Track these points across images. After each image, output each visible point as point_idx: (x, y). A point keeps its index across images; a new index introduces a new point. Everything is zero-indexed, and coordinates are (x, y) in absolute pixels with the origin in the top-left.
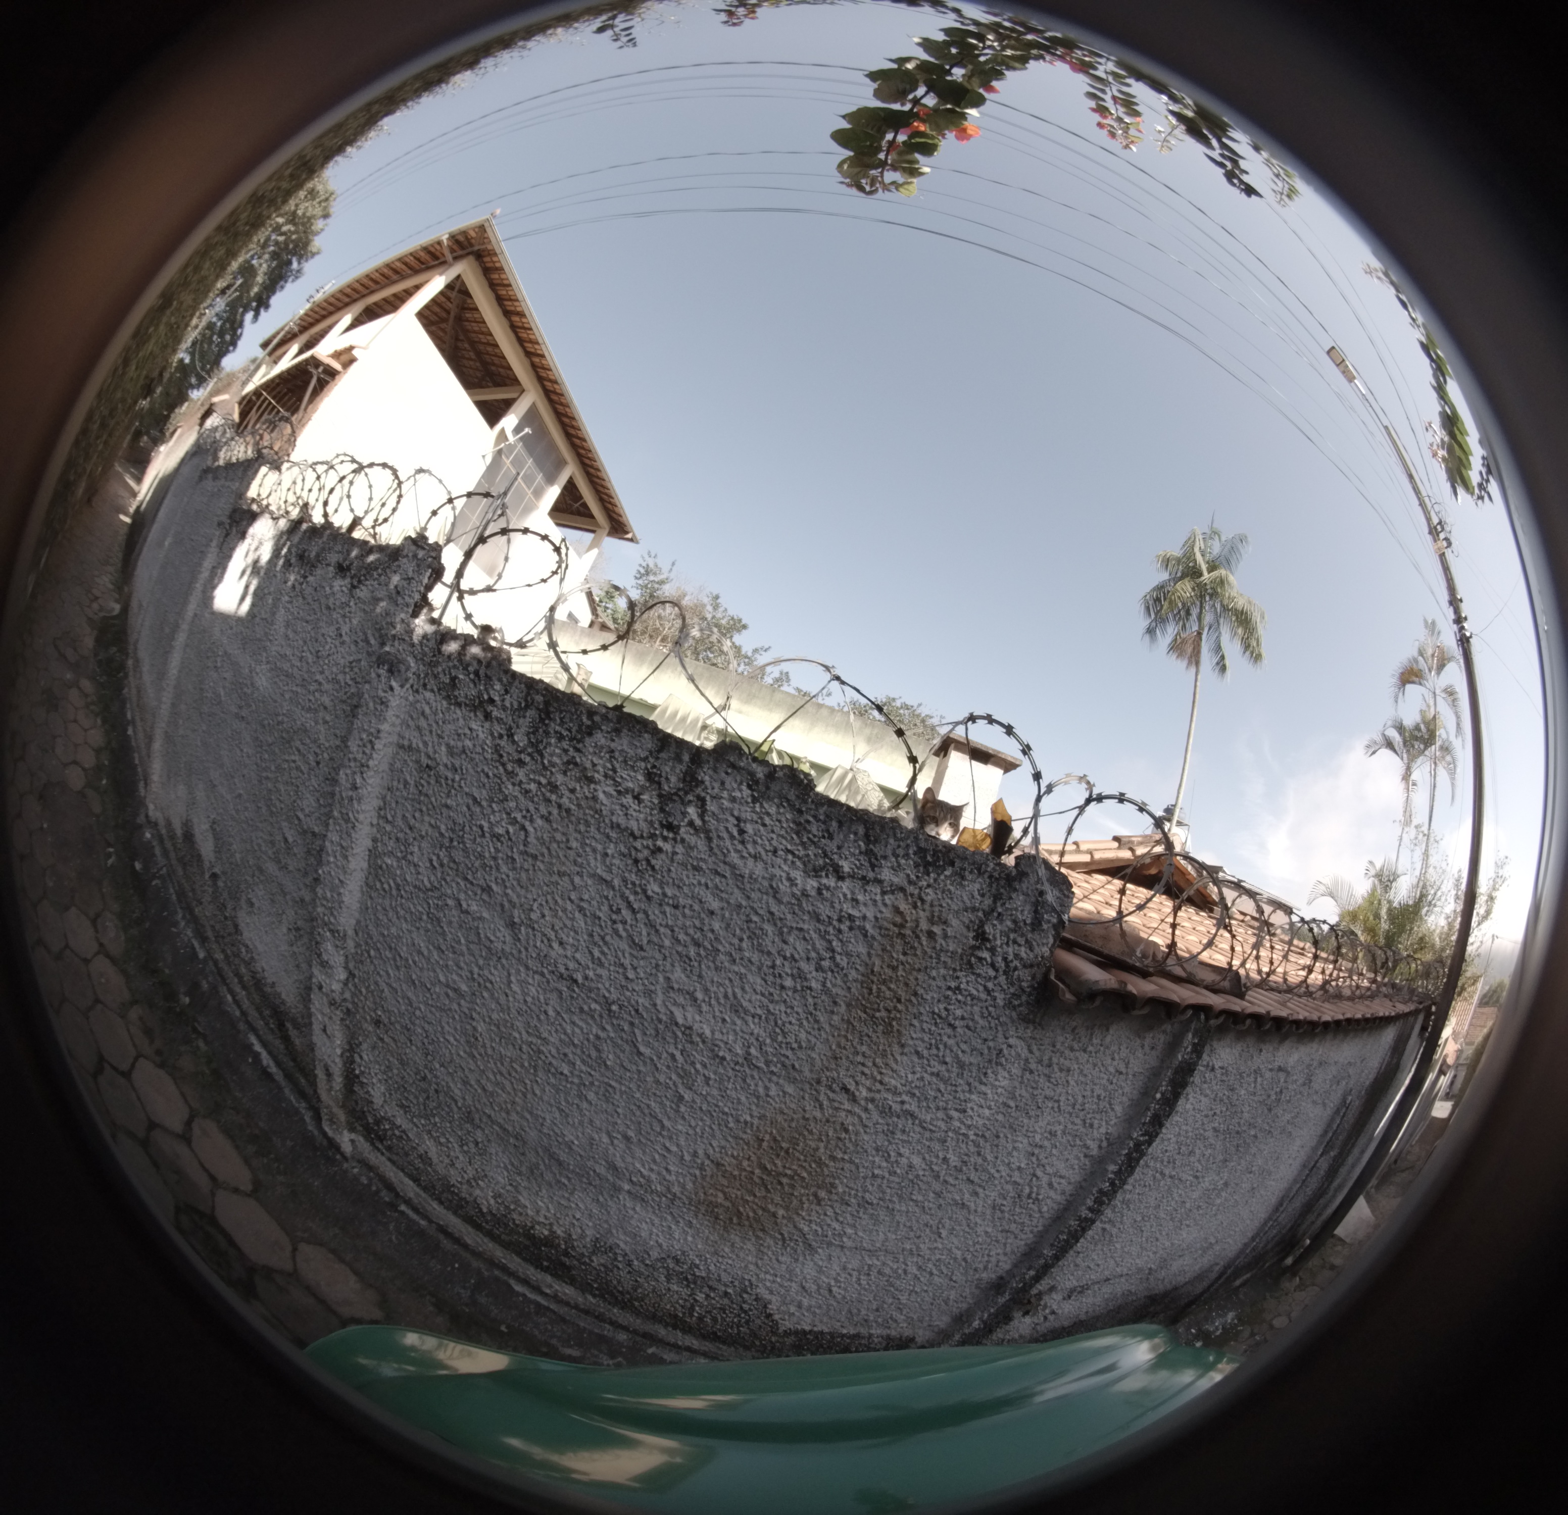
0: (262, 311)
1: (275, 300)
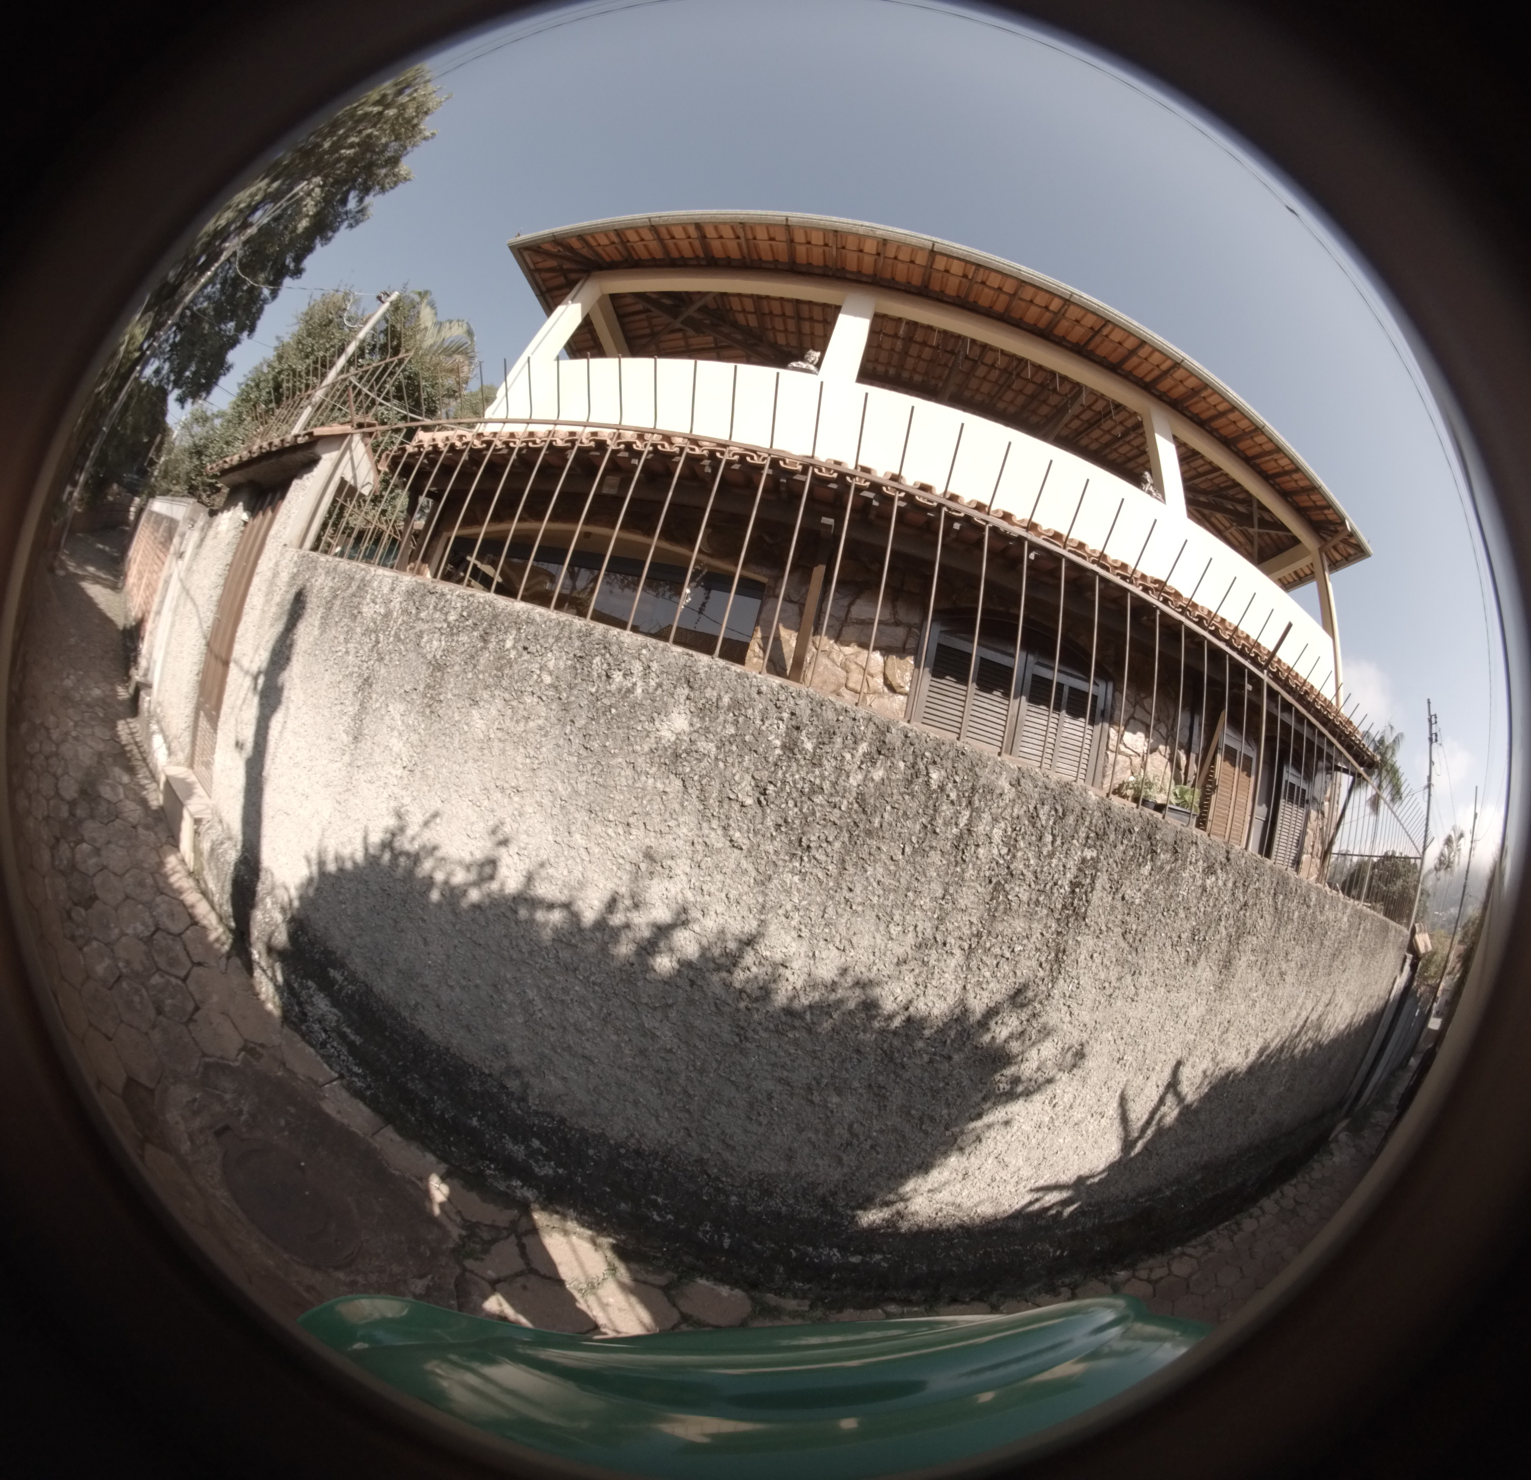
0: (288, 281)
1: (309, 262)
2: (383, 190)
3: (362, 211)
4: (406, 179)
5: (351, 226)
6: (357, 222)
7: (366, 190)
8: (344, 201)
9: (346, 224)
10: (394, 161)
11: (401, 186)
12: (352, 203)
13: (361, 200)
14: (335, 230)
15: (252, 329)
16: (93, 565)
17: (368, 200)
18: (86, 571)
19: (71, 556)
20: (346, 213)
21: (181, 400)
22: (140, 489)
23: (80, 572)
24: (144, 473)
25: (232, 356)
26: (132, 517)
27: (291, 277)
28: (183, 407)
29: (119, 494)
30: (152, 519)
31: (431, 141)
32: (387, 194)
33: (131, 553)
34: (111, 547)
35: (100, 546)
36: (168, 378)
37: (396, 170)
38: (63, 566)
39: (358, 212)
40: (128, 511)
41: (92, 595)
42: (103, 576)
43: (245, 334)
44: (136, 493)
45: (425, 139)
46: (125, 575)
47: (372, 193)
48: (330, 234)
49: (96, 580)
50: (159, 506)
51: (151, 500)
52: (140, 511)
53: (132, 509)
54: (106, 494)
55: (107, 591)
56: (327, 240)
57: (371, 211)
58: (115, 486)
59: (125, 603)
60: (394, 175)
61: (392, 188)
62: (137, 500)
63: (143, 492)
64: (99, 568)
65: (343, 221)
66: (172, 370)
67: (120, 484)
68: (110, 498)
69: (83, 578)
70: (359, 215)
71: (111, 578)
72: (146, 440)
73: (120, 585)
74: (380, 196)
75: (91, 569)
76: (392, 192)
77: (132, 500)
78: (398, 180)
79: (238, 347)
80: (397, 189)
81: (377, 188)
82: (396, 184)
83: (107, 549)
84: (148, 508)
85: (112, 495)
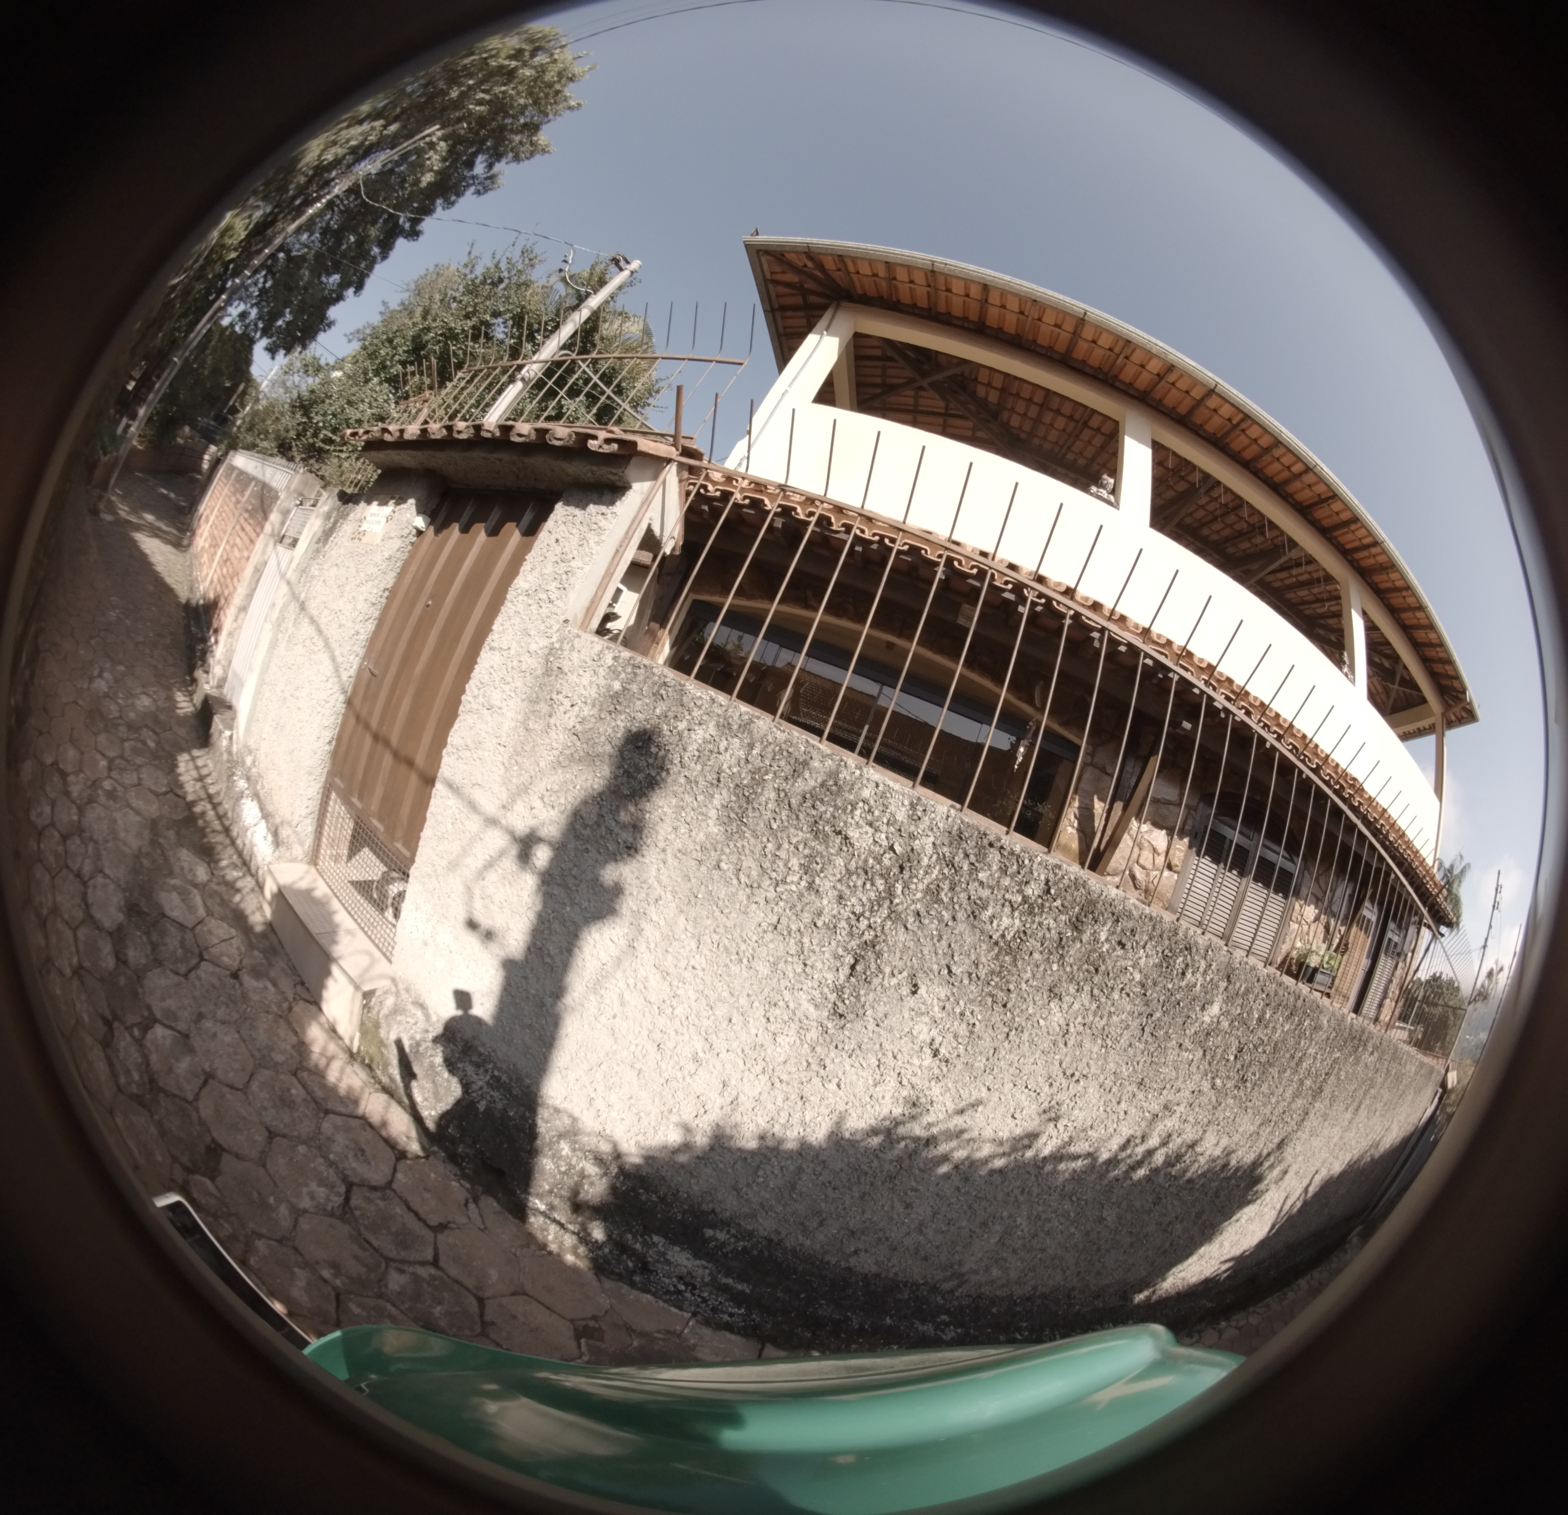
0: (401, 243)
1: (427, 225)
2: (517, 158)
3: (492, 178)
4: (544, 151)
5: (478, 193)
6: (486, 190)
7: (496, 155)
8: (470, 165)
9: (472, 189)
10: (533, 128)
11: (538, 158)
12: (479, 168)
13: (490, 166)
14: (459, 194)
15: (359, 287)
16: (152, 513)
17: (498, 167)
18: (143, 519)
19: (123, 498)
20: (473, 177)
21: (272, 350)
22: (218, 437)
23: (133, 519)
24: (223, 421)
25: (333, 312)
26: (206, 466)
27: (406, 237)
28: (273, 358)
29: (191, 438)
30: (234, 476)
31: (576, 112)
32: (521, 163)
33: (202, 508)
34: (176, 494)
35: (165, 492)
36: (256, 325)
37: (535, 138)
38: (112, 510)
39: (486, 179)
40: (202, 459)
41: (148, 551)
42: (165, 528)
43: (351, 291)
44: (212, 441)
45: (570, 108)
46: (193, 533)
47: (504, 161)
48: (453, 198)
49: (155, 532)
50: (241, 460)
51: (231, 453)
52: (216, 463)
53: (206, 457)
54: (175, 437)
55: (168, 548)
56: (449, 204)
57: (501, 180)
58: (187, 429)
59: (191, 566)
60: (532, 144)
61: (527, 158)
62: (213, 448)
63: (221, 442)
64: (159, 518)
65: (468, 186)
66: (260, 317)
67: (193, 427)
68: (180, 441)
69: (138, 528)
70: (488, 182)
71: (175, 532)
72: (228, 385)
73: (185, 542)
74: (514, 165)
75: (150, 517)
76: (527, 162)
77: (207, 447)
78: (535, 150)
79: (341, 303)
80: (532, 160)
81: (511, 155)
82: (532, 154)
83: (172, 495)
84: (227, 461)
85: (182, 438)
